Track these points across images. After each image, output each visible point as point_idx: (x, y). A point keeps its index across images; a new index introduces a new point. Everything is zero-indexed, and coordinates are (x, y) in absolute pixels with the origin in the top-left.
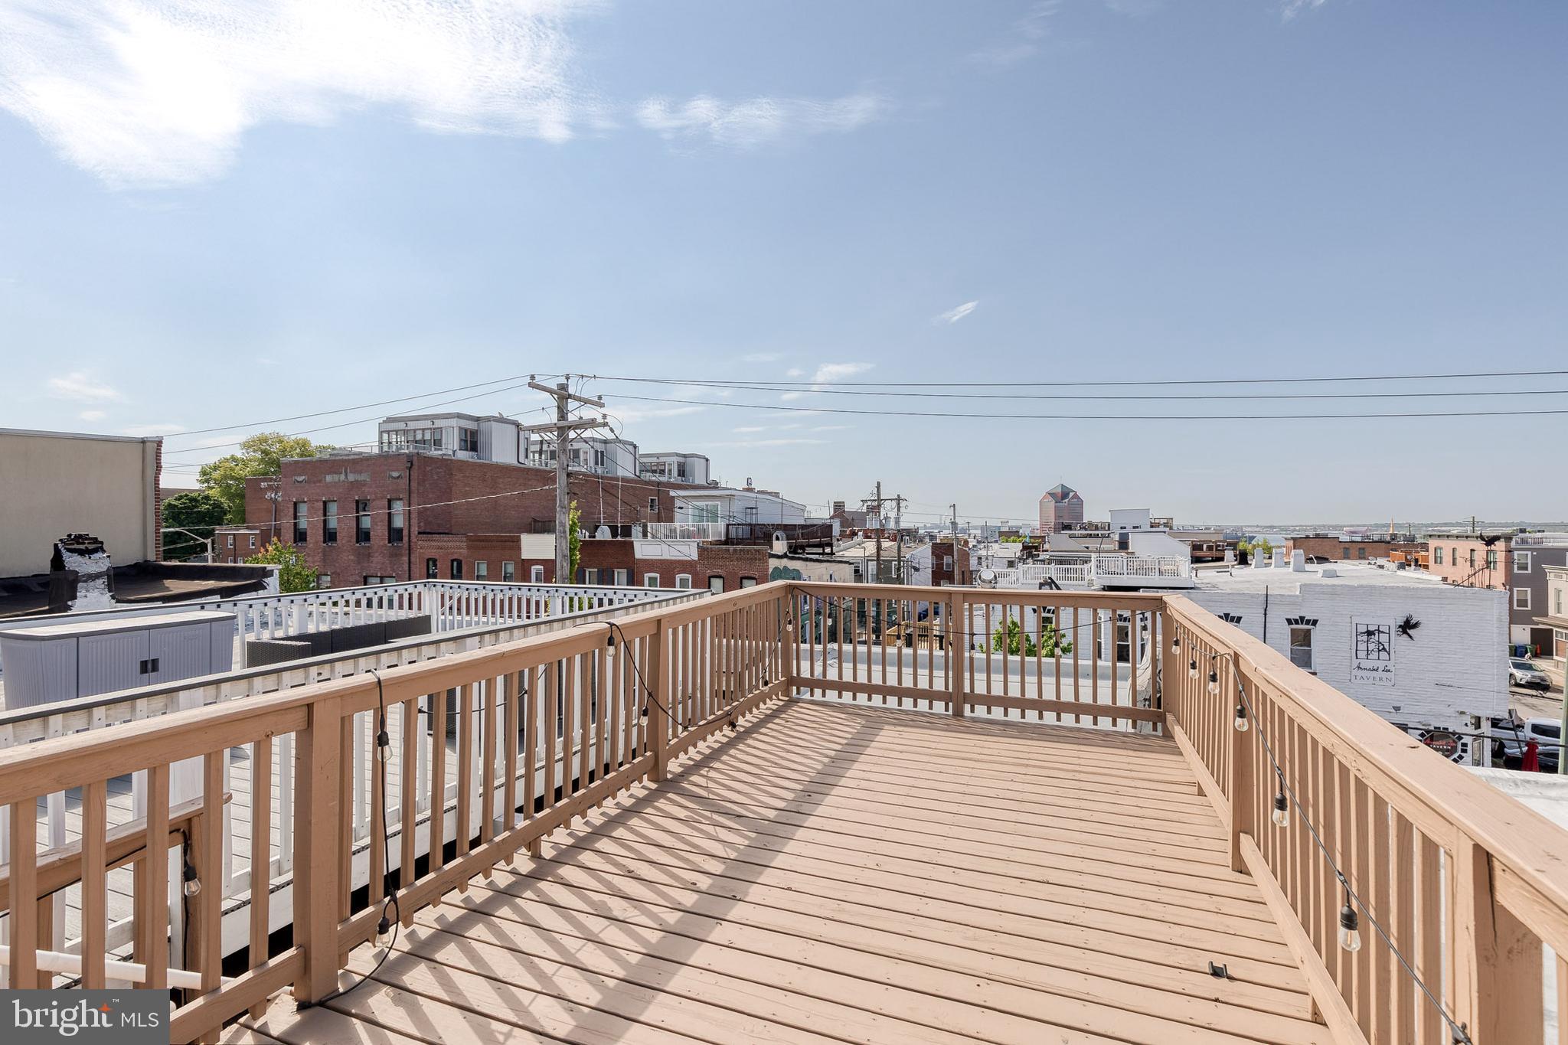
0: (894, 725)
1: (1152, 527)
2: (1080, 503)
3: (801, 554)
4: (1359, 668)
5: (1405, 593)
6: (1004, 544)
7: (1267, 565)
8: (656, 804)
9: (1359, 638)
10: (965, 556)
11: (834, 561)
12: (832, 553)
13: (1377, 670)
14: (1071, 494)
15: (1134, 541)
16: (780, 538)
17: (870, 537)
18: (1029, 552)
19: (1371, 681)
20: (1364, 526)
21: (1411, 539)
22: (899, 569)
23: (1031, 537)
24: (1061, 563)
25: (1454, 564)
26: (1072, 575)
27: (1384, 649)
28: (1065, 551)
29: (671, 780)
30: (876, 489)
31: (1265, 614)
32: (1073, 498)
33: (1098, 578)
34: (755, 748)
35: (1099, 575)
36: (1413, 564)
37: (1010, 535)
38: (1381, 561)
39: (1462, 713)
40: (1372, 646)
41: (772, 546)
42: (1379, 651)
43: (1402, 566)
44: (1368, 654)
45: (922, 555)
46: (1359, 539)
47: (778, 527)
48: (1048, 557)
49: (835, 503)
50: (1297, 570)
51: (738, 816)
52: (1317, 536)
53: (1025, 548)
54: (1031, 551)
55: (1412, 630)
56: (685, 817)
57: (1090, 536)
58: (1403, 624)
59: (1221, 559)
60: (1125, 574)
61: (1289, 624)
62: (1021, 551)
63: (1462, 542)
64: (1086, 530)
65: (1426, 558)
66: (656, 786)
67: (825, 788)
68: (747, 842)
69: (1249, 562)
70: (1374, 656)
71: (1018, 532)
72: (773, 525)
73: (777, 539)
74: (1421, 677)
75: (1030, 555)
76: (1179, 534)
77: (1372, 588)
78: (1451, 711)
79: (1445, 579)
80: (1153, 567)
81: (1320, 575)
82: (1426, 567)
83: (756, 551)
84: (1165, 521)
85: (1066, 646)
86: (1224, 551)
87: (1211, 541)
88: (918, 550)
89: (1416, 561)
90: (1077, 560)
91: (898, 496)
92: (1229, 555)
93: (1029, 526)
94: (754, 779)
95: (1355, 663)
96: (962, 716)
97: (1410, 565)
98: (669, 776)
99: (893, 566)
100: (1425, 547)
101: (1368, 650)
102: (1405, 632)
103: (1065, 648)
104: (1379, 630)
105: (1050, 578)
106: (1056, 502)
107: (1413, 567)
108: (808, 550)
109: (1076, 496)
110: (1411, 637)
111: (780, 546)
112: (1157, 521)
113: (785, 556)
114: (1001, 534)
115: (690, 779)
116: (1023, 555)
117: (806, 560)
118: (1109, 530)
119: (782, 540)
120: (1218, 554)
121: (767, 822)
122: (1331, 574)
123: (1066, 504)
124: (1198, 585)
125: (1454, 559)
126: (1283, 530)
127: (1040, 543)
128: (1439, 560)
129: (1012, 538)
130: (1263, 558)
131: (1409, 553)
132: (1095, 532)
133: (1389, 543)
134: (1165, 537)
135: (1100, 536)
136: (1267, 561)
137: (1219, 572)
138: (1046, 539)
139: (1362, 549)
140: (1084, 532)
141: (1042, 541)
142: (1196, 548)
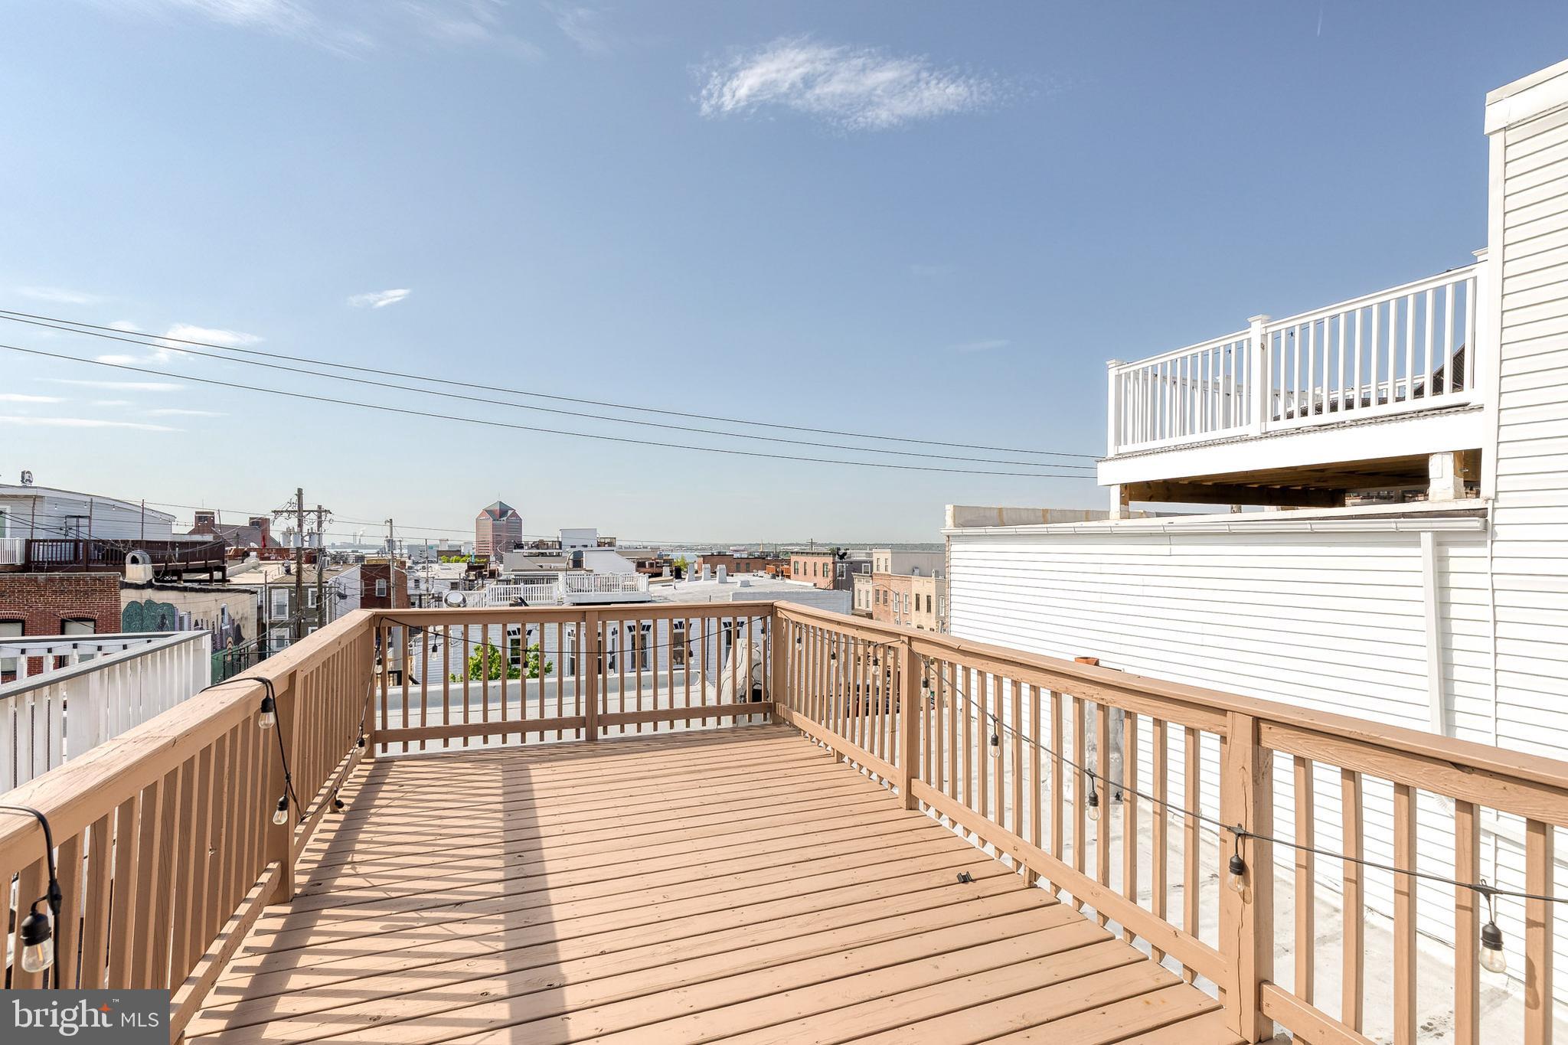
0: (536, 762)
1: (599, 546)
2: (519, 520)
3: (175, 581)
6: (446, 564)
7: (699, 578)
8: (315, 928)
10: (402, 579)
11: (229, 591)
12: (224, 580)
14: (510, 512)
15: (589, 560)
16: (140, 560)
17: (268, 559)
18: (479, 572)
20: (743, 545)
21: (777, 556)
22: (319, 598)
23: (474, 556)
24: (526, 582)
25: (805, 574)
28: (522, 571)
29: (304, 895)
30: (296, 498)
32: (511, 516)
33: (569, 594)
34: (389, 824)
36: (780, 574)
37: (451, 554)
38: (761, 573)
41: (125, 572)
43: (774, 577)
45: (350, 578)
47: (136, 544)
48: (513, 577)
49: (197, 513)
50: (723, 582)
51: (457, 904)
52: (719, 554)
53: (471, 568)
54: (479, 571)
56: (381, 928)
57: (543, 555)
59: (660, 575)
60: (593, 590)
62: (466, 571)
63: (810, 557)
64: (536, 549)
65: (788, 570)
66: (290, 908)
67: (532, 843)
68: (501, 927)
69: (683, 577)
71: (461, 551)
72: (124, 542)
73: (135, 561)
75: (480, 576)
76: (624, 552)
79: (815, 585)
80: (614, 583)
81: (739, 585)
82: (789, 577)
83: (95, 579)
84: (609, 540)
86: (662, 567)
87: (651, 559)
88: (342, 574)
89: (782, 572)
90: (543, 579)
91: (320, 507)
92: (666, 570)
93: (468, 544)
94: (433, 859)
96: (597, 740)
97: (778, 576)
98: (298, 891)
99: (310, 595)
100: (788, 562)
105: (521, 598)
106: (494, 520)
107: (780, 577)
108: (185, 576)
109: (514, 514)
111: (138, 572)
112: (603, 541)
113: (149, 585)
114: (440, 553)
115: (335, 884)
116: (468, 576)
117: (185, 589)
118: (560, 548)
119: (144, 563)
120: (658, 570)
121: (502, 899)
122: (746, 584)
123: (505, 522)
124: (653, 599)
125: (805, 570)
126: (689, 549)
127: (486, 563)
128: (796, 571)
129: (454, 558)
130: (691, 572)
131: (777, 566)
132: (547, 551)
133: (764, 558)
134: (613, 555)
135: (551, 555)
136: (696, 575)
137: (663, 586)
138: (493, 558)
139: (748, 564)
140: (535, 551)
141: (488, 562)
142: (640, 565)
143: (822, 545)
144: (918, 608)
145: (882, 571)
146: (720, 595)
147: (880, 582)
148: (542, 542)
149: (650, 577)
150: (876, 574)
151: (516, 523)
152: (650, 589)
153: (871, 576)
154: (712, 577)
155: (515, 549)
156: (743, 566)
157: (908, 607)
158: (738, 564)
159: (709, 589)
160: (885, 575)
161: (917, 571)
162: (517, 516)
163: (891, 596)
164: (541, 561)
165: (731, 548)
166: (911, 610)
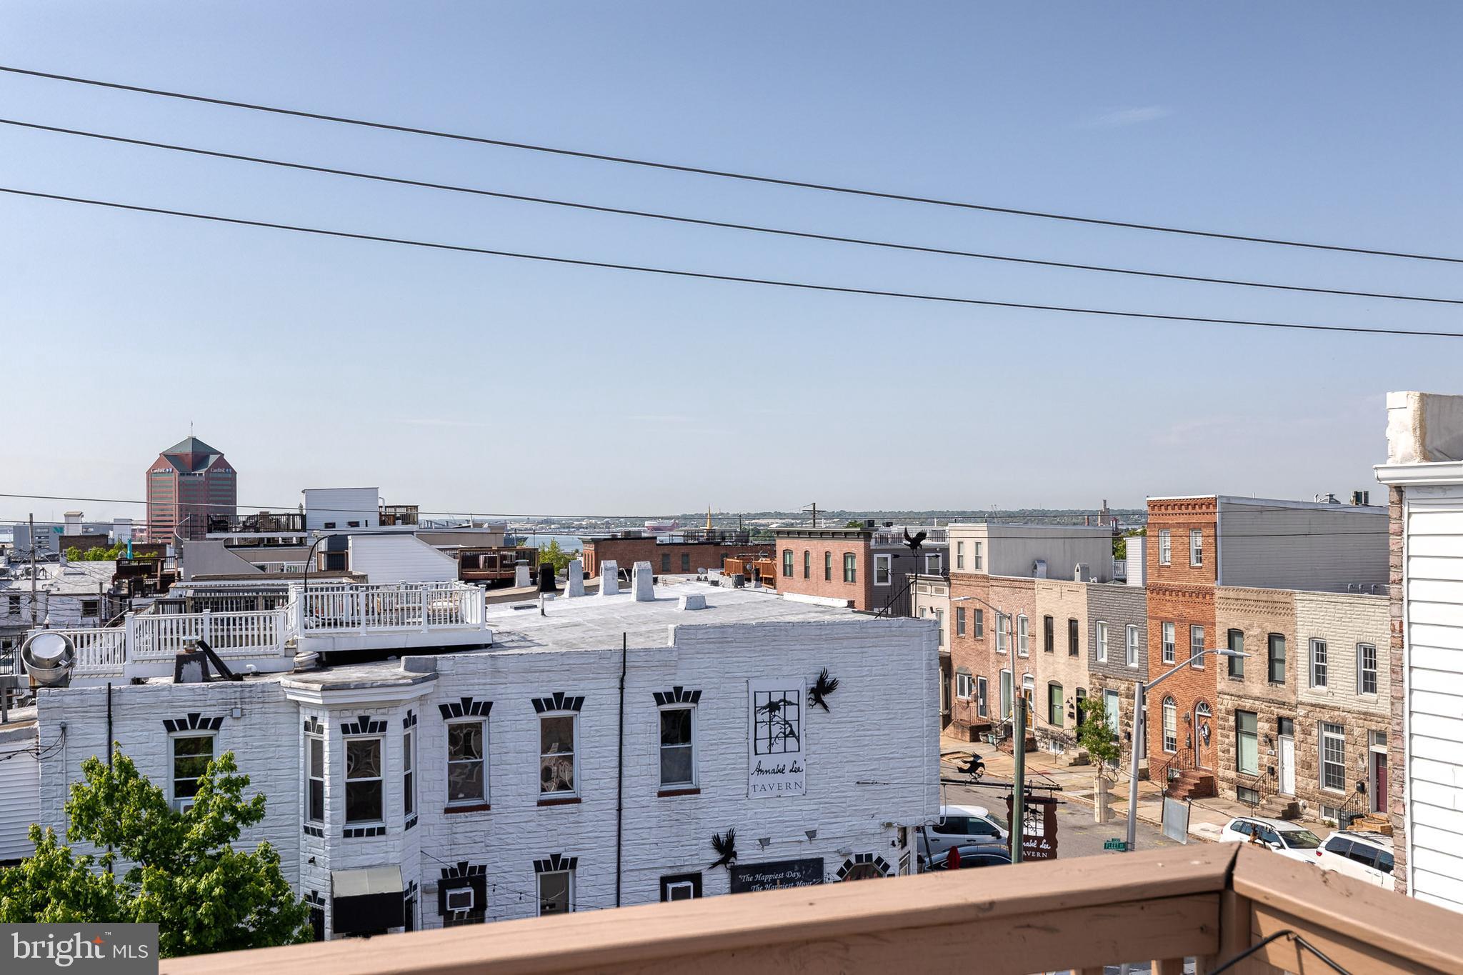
1: (382, 523)
2: (230, 476)
4: (759, 770)
5: (818, 632)
6: (73, 564)
7: (592, 590)
9: (759, 718)
13: (782, 771)
14: (213, 459)
15: (360, 554)
18: (135, 581)
19: (776, 792)
21: (743, 537)
23: (135, 548)
24: (216, 606)
25: (806, 576)
26: (244, 633)
27: (792, 732)
31: (622, 688)
32: (216, 465)
33: (308, 637)
35: (309, 631)
36: (753, 577)
37: (88, 543)
38: (713, 574)
39: (889, 825)
40: (776, 730)
42: (786, 736)
43: (740, 583)
44: (771, 744)
46: (680, 540)
48: (190, 593)
50: (647, 597)
52: (628, 536)
53: (122, 572)
54: (137, 578)
55: (827, 696)
57: (272, 543)
58: (815, 686)
59: (509, 582)
60: (363, 622)
61: (658, 704)
62: (115, 578)
63: (815, 542)
64: (257, 531)
65: (771, 569)
69: (558, 587)
70: (778, 747)
71: (106, 537)
74: (839, 774)
75: (139, 588)
76: (434, 537)
77: (776, 626)
78: (874, 825)
80: (417, 605)
81: (682, 604)
82: (771, 582)
84: (403, 511)
85: (250, 805)
86: (513, 566)
87: (490, 549)
89: (758, 571)
90: (257, 598)
92: (522, 573)
93: (128, 522)
95: (754, 760)
97: (750, 580)
100: (771, 553)
101: (771, 738)
102: (818, 700)
103: (249, 812)
104: (784, 700)
105: (202, 644)
106: (182, 474)
107: (753, 583)
109: (222, 462)
110: (825, 707)
112: (391, 511)
114: (66, 542)
116: (119, 588)
118: (306, 529)
120: (505, 573)
122: (697, 604)
123: (202, 479)
124: (497, 639)
125: (807, 568)
126: (567, 526)
127: (155, 561)
128: (788, 571)
129: (92, 550)
130: (576, 577)
131: (747, 560)
132: (279, 536)
133: (718, 544)
134: (411, 543)
135: (287, 543)
136: (586, 583)
137: (516, 608)
138: (170, 551)
139: (686, 555)
140: (252, 535)
141: (162, 558)
142: (468, 565)
143: (832, 516)
144: (1049, 646)
145: (969, 567)
146: (643, 629)
147: (968, 592)
148: (265, 516)
149: (489, 588)
150: (956, 575)
151: (225, 478)
152: (489, 615)
153: (948, 580)
154: (621, 586)
155: (210, 532)
156: (675, 560)
157: (1028, 643)
158: (665, 556)
159: (616, 615)
160: (976, 576)
161: (1041, 569)
162: (227, 466)
163: (991, 620)
164: (263, 556)
165: (647, 524)
166: (1033, 650)
